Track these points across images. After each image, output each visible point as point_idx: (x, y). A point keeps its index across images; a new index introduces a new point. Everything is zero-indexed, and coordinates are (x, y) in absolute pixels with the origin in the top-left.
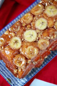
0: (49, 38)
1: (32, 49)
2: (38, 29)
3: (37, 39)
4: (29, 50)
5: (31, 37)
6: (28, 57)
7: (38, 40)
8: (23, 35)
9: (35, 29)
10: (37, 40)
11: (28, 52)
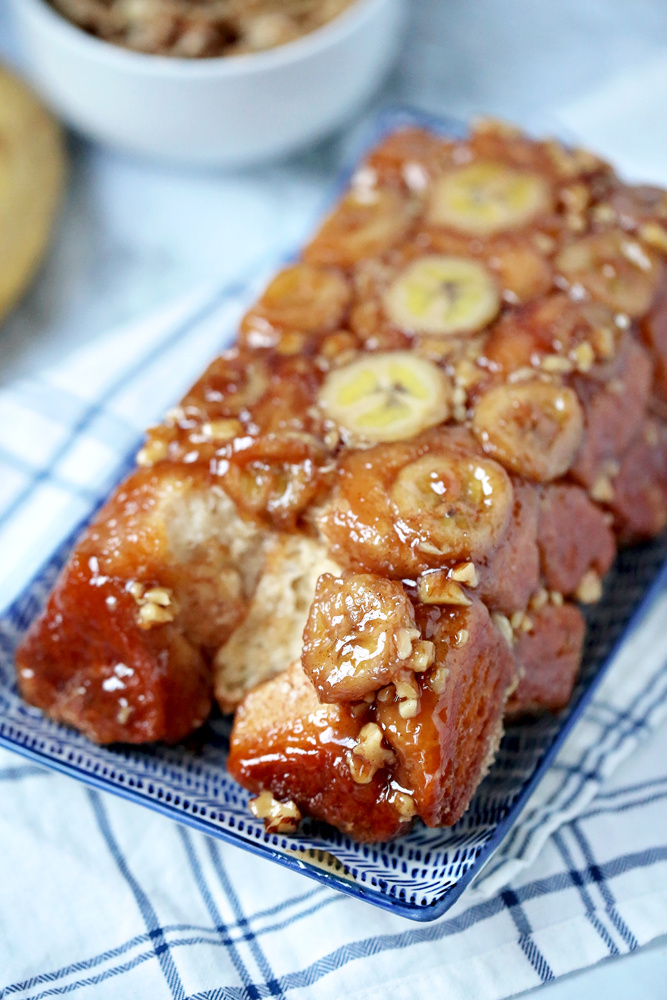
0: (553, 363)
1: (443, 478)
2: (427, 336)
3: (451, 406)
4: (426, 490)
5: (391, 403)
6: (439, 546)
7: (468, 405)
8: (313, 413)
9: (406, 343)
10: (460, 413)
11: (421, 504)
